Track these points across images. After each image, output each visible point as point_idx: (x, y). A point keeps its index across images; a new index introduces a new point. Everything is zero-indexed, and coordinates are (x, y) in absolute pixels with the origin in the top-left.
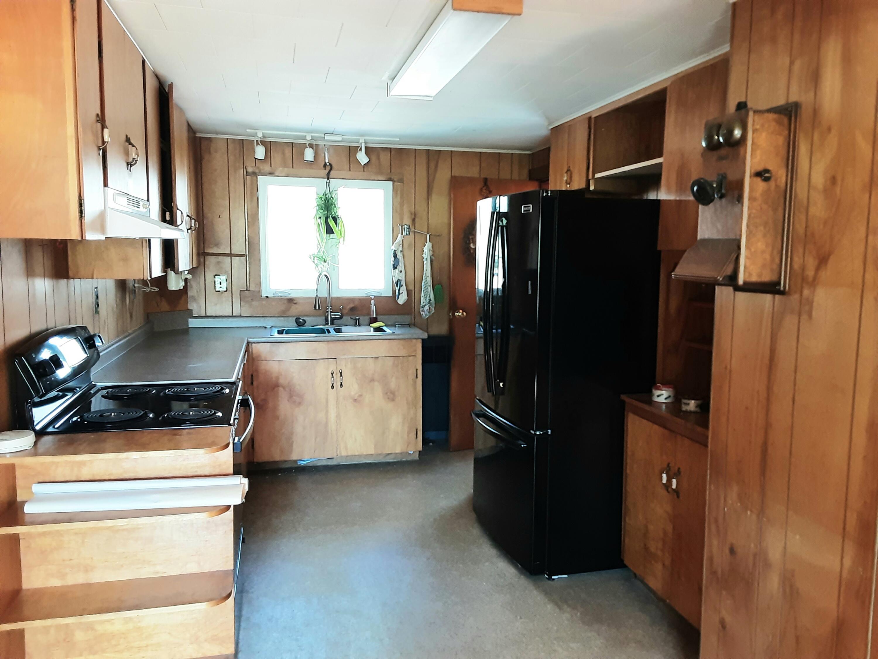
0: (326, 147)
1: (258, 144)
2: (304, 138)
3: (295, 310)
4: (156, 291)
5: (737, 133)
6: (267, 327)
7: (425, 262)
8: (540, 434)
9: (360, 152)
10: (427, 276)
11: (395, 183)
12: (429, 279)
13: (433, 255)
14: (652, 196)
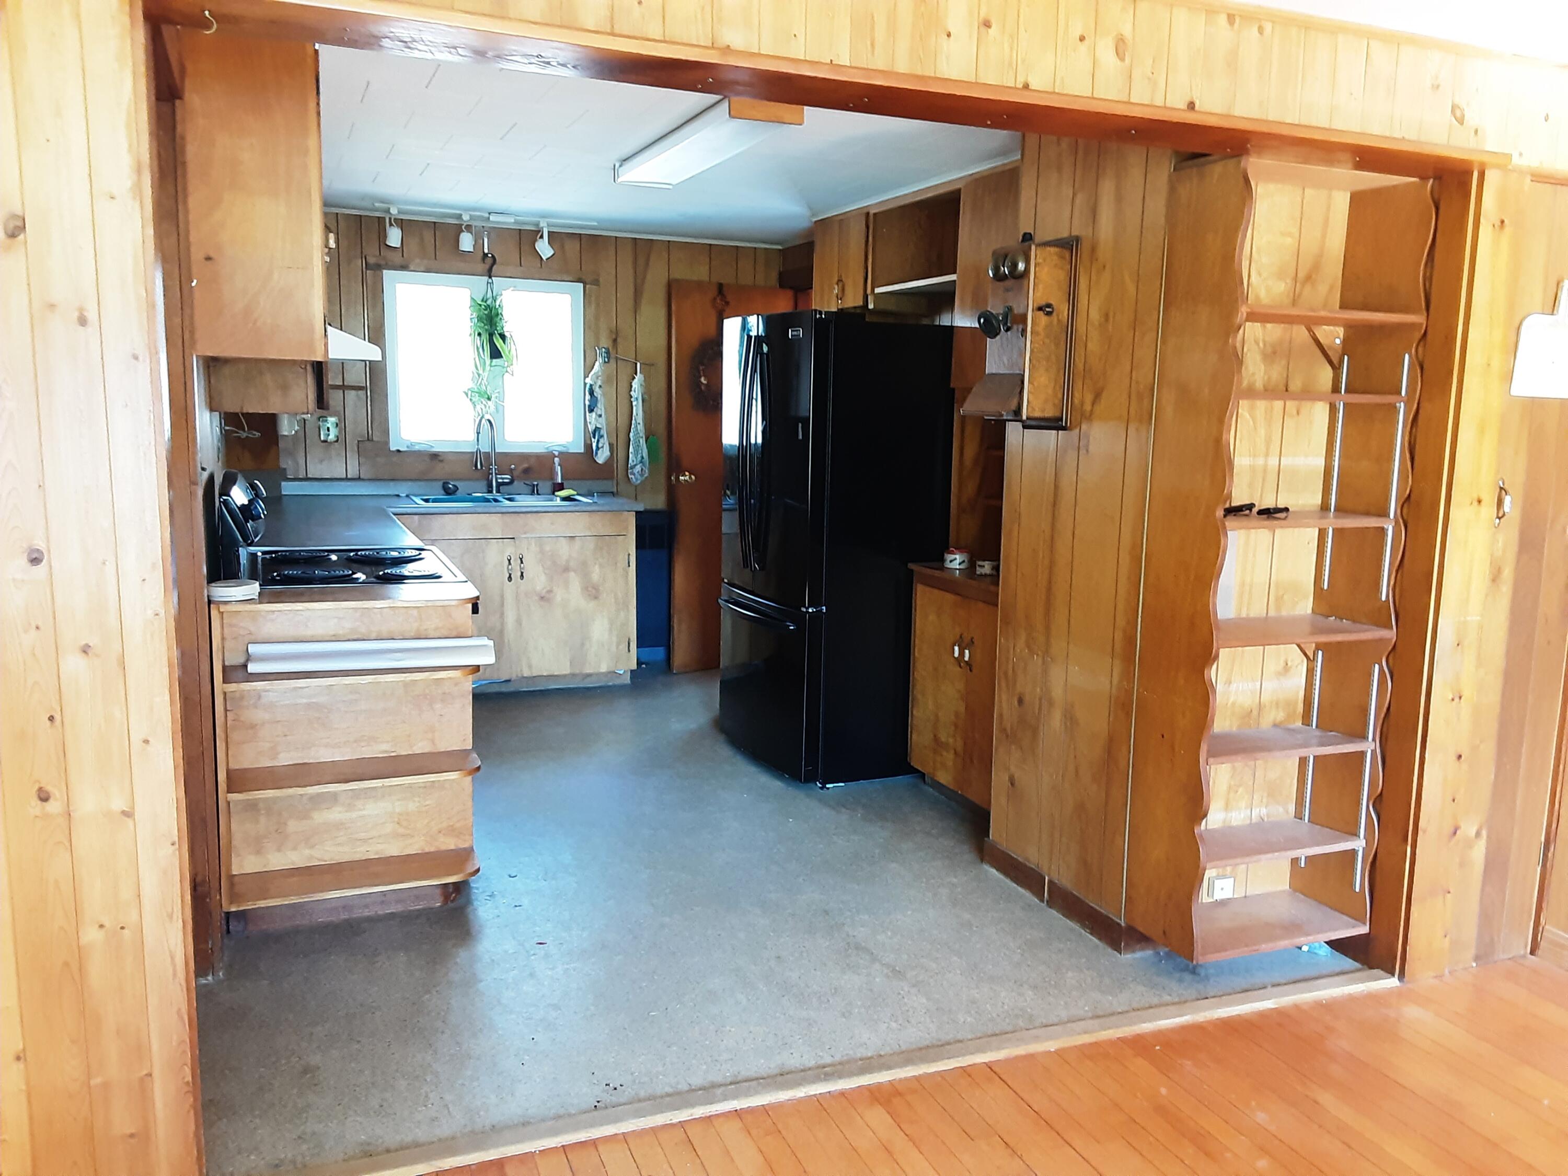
0: (485, 229)
1: (391, 225)
2: (459, 217)
3: (440, 471)
4: (257, 436)
5: (1021, 266)
6: (401, 495)
7: (634, 403)
8: (813, 612)
9: (541, 240)
10: (638, 422)
11: (587, 286)
12: (641, 427)
13: (645, 393)
14: (945, 321)
